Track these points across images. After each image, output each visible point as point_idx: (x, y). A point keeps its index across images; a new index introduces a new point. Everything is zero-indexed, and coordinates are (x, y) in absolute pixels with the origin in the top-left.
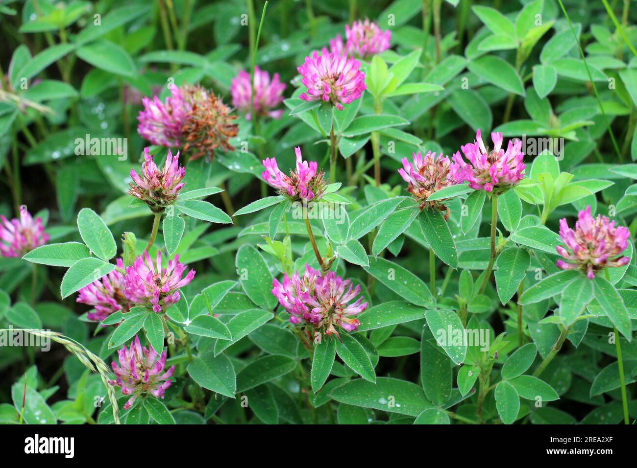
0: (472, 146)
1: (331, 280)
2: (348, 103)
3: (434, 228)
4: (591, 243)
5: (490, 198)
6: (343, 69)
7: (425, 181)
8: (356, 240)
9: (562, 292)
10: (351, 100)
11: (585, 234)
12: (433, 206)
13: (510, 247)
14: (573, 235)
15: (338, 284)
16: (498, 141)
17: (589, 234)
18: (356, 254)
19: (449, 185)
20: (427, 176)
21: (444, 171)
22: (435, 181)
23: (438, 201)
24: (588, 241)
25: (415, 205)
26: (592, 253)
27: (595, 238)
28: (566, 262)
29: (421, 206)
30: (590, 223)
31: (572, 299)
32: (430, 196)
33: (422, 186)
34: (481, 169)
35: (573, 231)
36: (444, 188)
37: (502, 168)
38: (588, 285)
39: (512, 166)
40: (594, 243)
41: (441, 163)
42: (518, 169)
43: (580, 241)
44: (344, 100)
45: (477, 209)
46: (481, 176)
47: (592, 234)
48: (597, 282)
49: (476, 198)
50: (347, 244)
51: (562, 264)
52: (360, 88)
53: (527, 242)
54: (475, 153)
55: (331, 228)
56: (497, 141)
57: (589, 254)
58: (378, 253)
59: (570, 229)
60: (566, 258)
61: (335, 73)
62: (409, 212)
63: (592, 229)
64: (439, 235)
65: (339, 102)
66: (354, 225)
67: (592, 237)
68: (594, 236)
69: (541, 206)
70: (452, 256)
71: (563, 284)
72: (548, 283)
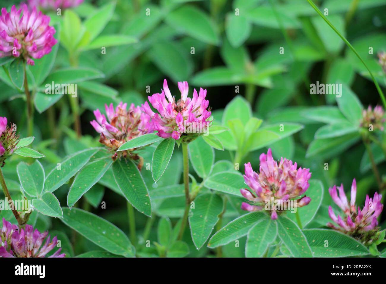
0: (159, 96)
1: (28, 233)
2: (38, 58)
3: (128, 178)
4: (274, 185)
5: (179, 146)
6: (33, 25)
7: (117, 132)
8: (51, 192)
9: (248, 233)
10: (41, 55)
11: (268, 177)
12: (125, 156)
13: (204, 193)
14: (256, 179)
15: (36, 237)
16: (184, 91)
17: (271, 177)
18: (51, 206)
19: (140, 135)
20: (119, 127)
21: (135, 121)
22: (127, 131)
23: (130, 151)
24: (271, 183)
25: (108, 156)
26: (275, 194)
27: (278, 180)
28: (251, 205)
29: (114, 156)
30: (272, 165)
31: (258, 240)
32: (122, 146)
33: (115, 137)
34: (168, 117)
35: (256, 174)
36: (135, 137)
37: (188, 116)
38: (273, 226)
39: (198, 114)
40: (276, 185)
41: (131, 114)
42: (204, 116)
43: (263, 183)
44: (35, 55)
45: (167, 157)
46: (170, 125)
47: (274, 177)
48: (282, 222)
49: (166, 146)
50: (43, 197)
51: (247, 206)
52: (50, 42)
53: (219, 187)
54: (161, 102)
55: (27, 182)
56: (183, 89)
57: (273, 195)
58: (73, 205)
59: (254, 172)
60: (251, 200)
61: (25, 29)
62: (103, 163)
63: (274, 172)
64: (133, 184)
65: (31, 57)
66: (49, 178)
67: (274, 179)
68: (276, 178)
69: (234, 152)
70: (146, 204)
71: (249, 226)
72: (235, 225)
